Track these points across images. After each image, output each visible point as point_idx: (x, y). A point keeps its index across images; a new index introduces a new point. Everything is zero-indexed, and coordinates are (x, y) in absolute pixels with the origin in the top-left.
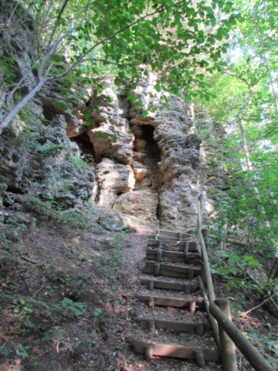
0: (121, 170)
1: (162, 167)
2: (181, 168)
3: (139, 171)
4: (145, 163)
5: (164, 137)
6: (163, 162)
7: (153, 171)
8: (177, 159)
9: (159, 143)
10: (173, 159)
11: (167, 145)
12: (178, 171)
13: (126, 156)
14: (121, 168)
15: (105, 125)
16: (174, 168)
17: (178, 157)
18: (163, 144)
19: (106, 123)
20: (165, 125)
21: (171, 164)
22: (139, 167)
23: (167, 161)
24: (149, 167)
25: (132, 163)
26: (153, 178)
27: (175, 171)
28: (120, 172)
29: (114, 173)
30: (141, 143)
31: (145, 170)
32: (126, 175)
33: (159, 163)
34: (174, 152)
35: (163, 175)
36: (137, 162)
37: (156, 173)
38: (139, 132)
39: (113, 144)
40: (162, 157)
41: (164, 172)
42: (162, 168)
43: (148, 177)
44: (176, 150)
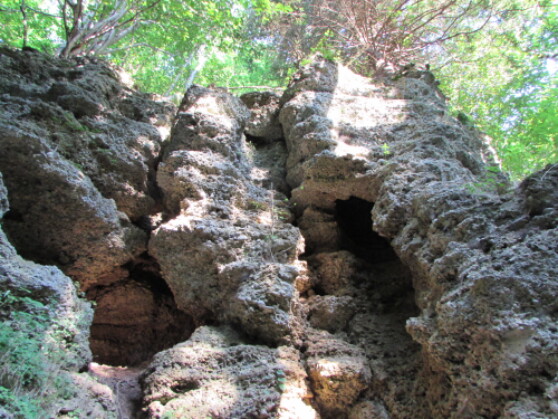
0: (246, 370)
1: (431, 341)
2: (544, 334)
3: (328, 367)
4: (358, 335)
5: (414, 213)
6: (434, 315)
7: (392, 364)
8: (510, 283)
9: (396, 241)
10: (485, 288)
11: (435, 238)
12: (531, 351)
13: (268, 309)
14: (251, 360)
15: (192, 204)
16: (501, 340)
17: (509, 272)
18: (416, 240)
19: (198, 198)
20: (410, 174)
21: (475, 318)
22: (330, 354)
23: (452, 304)
24: (375, 349)
25: (304, 337)
26: (399, 397)
27: (516, 357)
28: (242, 382)
29: (216, 385)
30: (337, 263)
31: (357, 365)
32: (266, 393)
33: (413, 322)
34: (479, 254)
35: (446, 381)
36: (324, 333)
37: (412, 374)
38: (325, 228)
39: (222, 268)
40: (424, 297)
41: (450, 368)
42: (433, 345)
43: (377, 398)
44: (487, 247)
